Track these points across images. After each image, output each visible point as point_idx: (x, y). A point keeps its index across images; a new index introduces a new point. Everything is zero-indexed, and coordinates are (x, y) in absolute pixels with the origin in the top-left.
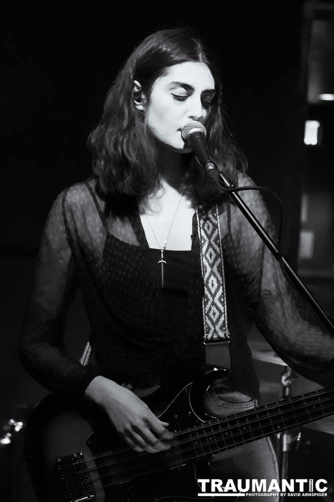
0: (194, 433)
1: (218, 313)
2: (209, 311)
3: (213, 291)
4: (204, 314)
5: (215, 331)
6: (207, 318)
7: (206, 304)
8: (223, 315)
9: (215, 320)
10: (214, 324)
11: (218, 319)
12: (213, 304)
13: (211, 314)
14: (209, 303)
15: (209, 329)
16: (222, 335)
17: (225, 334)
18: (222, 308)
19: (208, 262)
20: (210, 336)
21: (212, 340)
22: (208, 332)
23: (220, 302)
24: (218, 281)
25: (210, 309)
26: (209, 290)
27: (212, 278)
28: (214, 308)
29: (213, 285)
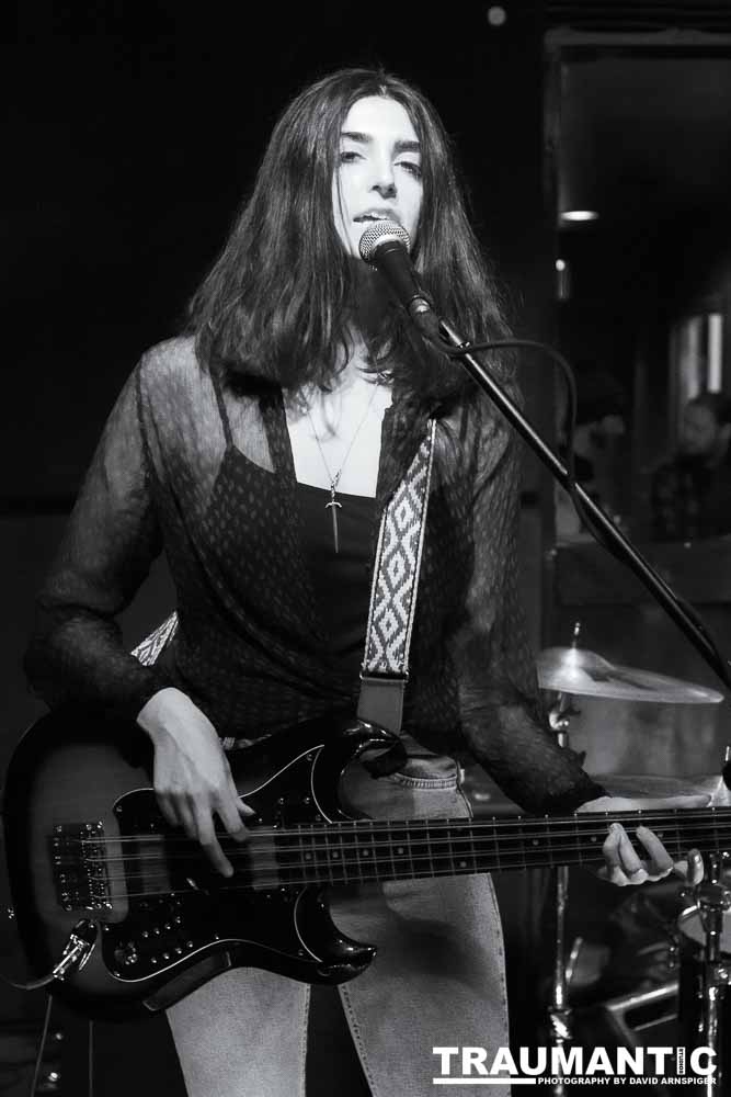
0: (307, 839)
1: (395, 625)
2: (379, 619)
3: (394, 582)
4: (370, 622)
5: (384, 657)
6: (374, 631)
7: (377, 602)
8: (405, 630)
9: (387, 635)
10: (384, 645)
11: (394, 637)
12: (390, 605)
13: (382, 624)
14: (384, 603)
15: (375, 651)
16: (395, 666)
17: (401, 666)
18: (404, 617)
19: (396, 525)
20: (372, 665)
21: (375, 674)
22: (370, 657)
23: (404, 604)
24: (407, 565)
25: (383, 615)
26: (387, 578)
27: (398, 557)
28: (390, 615)
29: (396, 571)
